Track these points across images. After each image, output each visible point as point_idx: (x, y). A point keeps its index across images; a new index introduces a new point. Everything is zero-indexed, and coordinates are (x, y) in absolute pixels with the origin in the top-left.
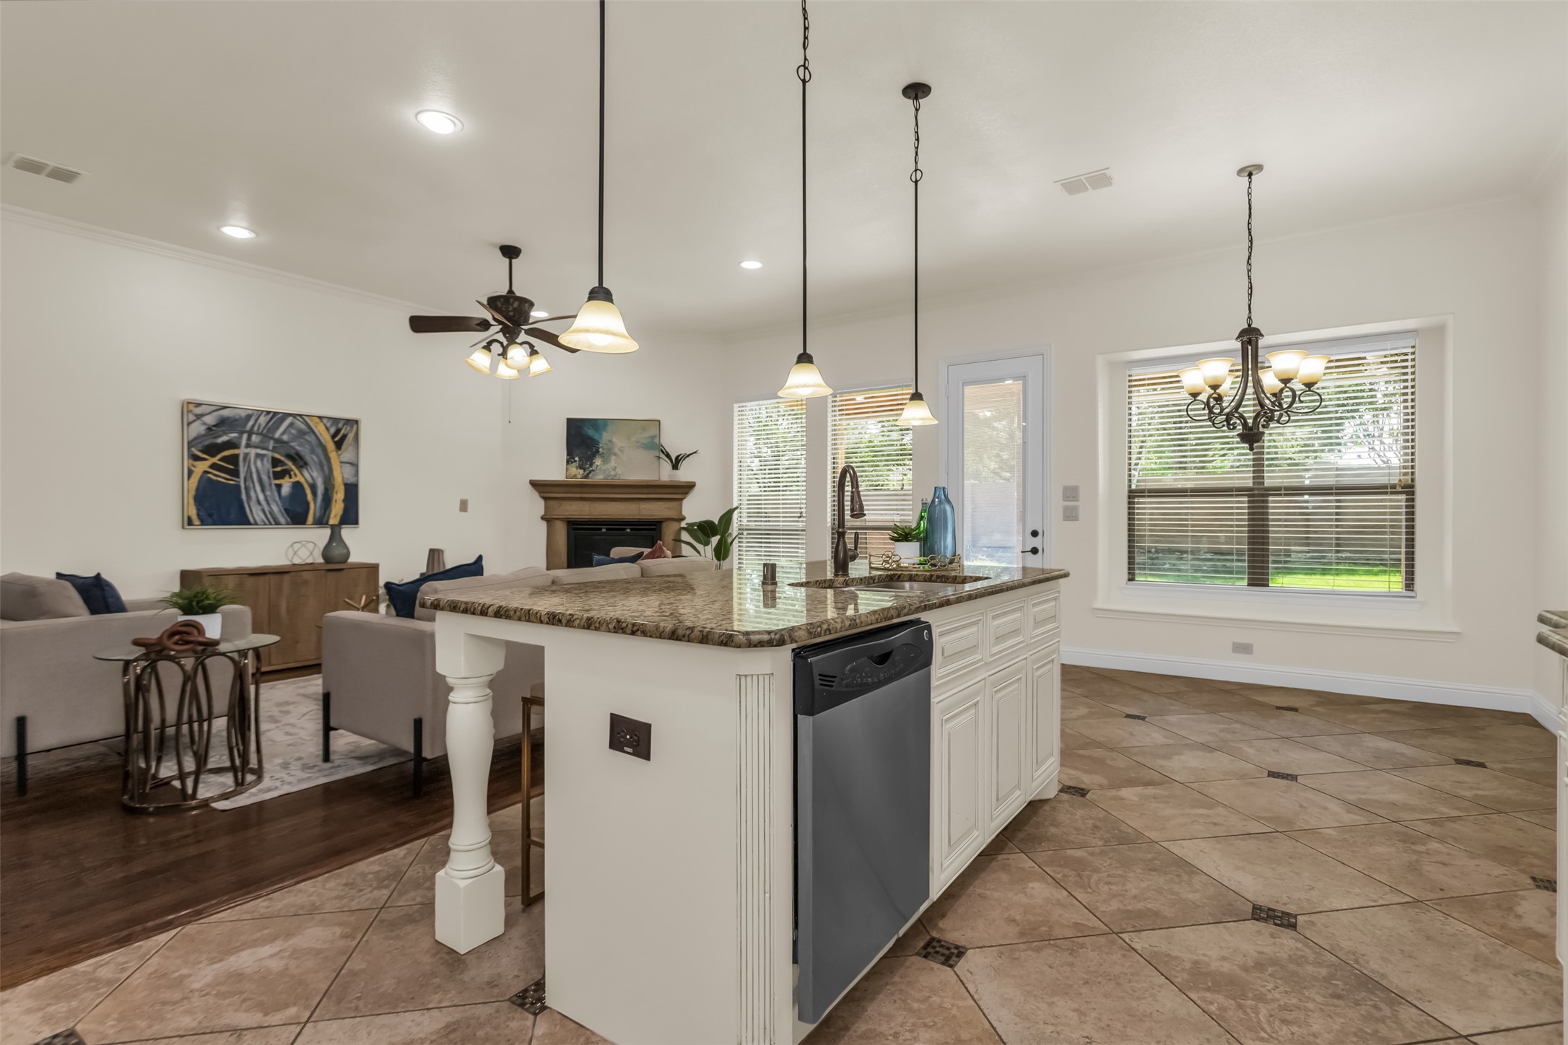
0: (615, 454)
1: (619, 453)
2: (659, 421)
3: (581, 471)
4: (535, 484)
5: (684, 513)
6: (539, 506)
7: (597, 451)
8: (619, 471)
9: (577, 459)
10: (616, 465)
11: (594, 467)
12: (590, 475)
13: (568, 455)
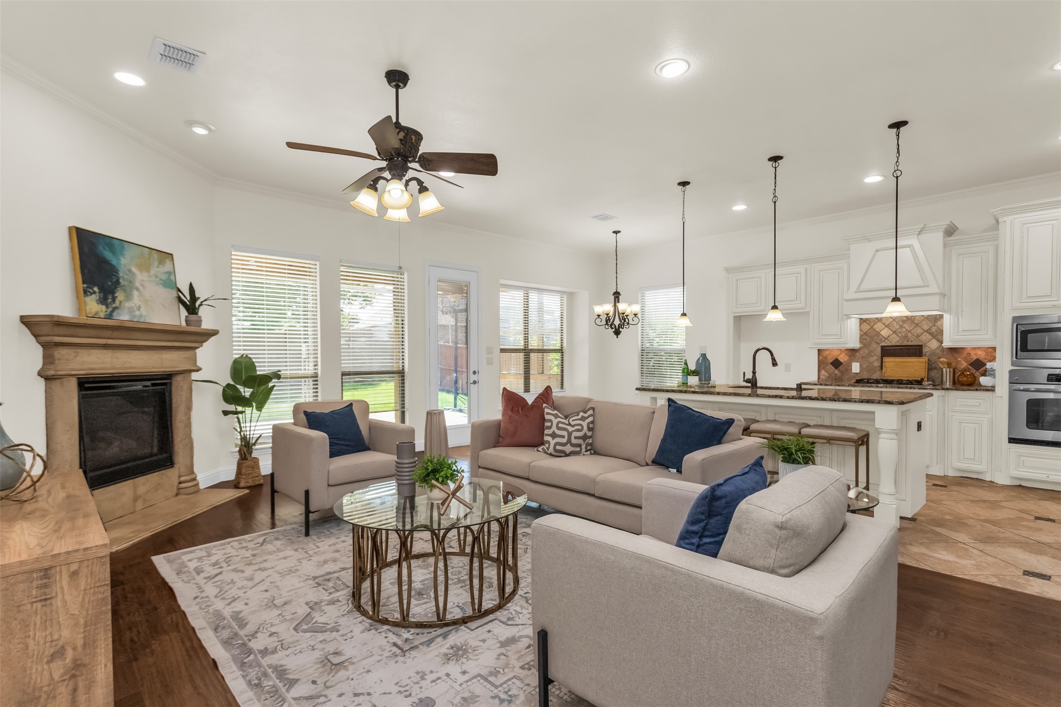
0: (137, 289)
1: (141, 288)
2: (172, 255)
3: (104, 308)
4: (26, 321)
5: (199, 363)
6: (34, 355)
7: (117, 283)
8: (143, 311)
9: (96, 289)
10: (140, 303)
11: (117, 303)
12: (115, 314)
13: (84, 283)
